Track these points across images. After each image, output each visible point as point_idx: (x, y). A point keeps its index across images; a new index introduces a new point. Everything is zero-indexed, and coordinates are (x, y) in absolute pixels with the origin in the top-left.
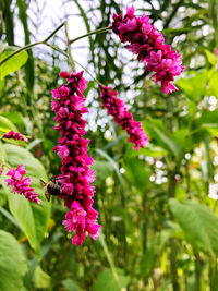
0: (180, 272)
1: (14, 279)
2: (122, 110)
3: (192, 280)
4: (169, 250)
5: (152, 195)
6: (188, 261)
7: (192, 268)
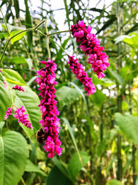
0: (123, 152)
1: (23, 159)
2: (81, 71)
3: (130, 157)
4: (116, 139)
5: (107, 106)
6: (128, 146)
7: (131, 150)
